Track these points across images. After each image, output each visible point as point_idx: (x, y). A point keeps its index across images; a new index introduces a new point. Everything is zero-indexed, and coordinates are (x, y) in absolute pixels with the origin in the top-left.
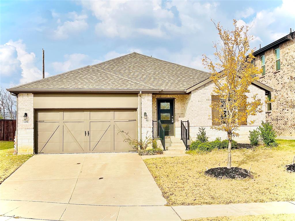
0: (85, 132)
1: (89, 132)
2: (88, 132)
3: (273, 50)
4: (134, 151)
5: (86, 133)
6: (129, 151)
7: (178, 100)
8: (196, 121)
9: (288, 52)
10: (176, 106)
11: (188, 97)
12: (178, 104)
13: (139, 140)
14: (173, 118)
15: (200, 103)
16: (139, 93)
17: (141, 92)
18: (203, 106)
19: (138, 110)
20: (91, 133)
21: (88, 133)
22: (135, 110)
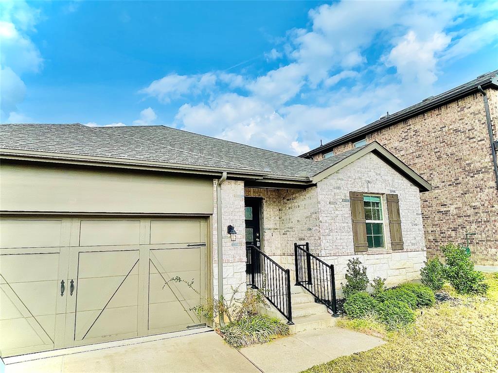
0: (63, 283)
1: (75, 284)
2: (72, 282)
3: (350, 144)
4: (200, 325)
5: (63, 286)
6: (188, 327)
7: (269, 202)
8: (328, 245)
9: (386, 143)
10: (265, 213)
11: (297, 195)
12: (268, 210)
13: (216, 298)
14: (259, 238)
15: (333, 206)
16: (221, 177)
17: (225, 175)
18: (337, 212)
19: (214, 218)
20: (81, 286)
21: (72, 286)
22: (205, 217)
